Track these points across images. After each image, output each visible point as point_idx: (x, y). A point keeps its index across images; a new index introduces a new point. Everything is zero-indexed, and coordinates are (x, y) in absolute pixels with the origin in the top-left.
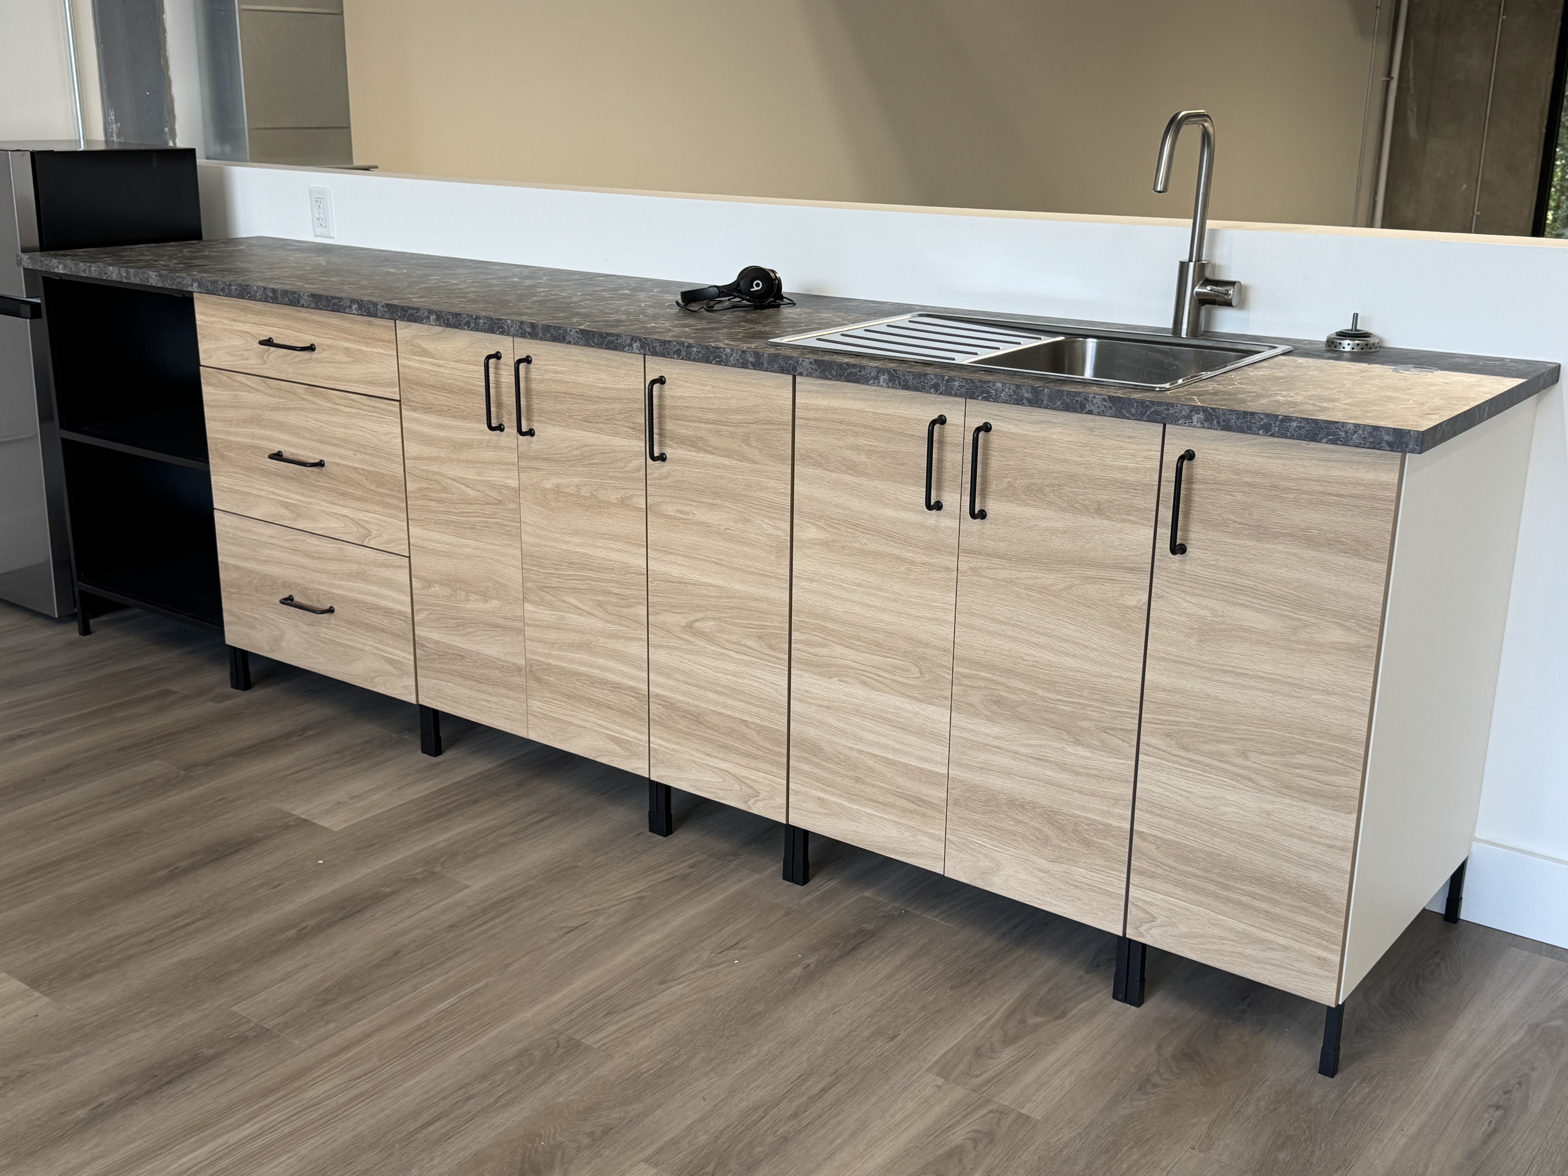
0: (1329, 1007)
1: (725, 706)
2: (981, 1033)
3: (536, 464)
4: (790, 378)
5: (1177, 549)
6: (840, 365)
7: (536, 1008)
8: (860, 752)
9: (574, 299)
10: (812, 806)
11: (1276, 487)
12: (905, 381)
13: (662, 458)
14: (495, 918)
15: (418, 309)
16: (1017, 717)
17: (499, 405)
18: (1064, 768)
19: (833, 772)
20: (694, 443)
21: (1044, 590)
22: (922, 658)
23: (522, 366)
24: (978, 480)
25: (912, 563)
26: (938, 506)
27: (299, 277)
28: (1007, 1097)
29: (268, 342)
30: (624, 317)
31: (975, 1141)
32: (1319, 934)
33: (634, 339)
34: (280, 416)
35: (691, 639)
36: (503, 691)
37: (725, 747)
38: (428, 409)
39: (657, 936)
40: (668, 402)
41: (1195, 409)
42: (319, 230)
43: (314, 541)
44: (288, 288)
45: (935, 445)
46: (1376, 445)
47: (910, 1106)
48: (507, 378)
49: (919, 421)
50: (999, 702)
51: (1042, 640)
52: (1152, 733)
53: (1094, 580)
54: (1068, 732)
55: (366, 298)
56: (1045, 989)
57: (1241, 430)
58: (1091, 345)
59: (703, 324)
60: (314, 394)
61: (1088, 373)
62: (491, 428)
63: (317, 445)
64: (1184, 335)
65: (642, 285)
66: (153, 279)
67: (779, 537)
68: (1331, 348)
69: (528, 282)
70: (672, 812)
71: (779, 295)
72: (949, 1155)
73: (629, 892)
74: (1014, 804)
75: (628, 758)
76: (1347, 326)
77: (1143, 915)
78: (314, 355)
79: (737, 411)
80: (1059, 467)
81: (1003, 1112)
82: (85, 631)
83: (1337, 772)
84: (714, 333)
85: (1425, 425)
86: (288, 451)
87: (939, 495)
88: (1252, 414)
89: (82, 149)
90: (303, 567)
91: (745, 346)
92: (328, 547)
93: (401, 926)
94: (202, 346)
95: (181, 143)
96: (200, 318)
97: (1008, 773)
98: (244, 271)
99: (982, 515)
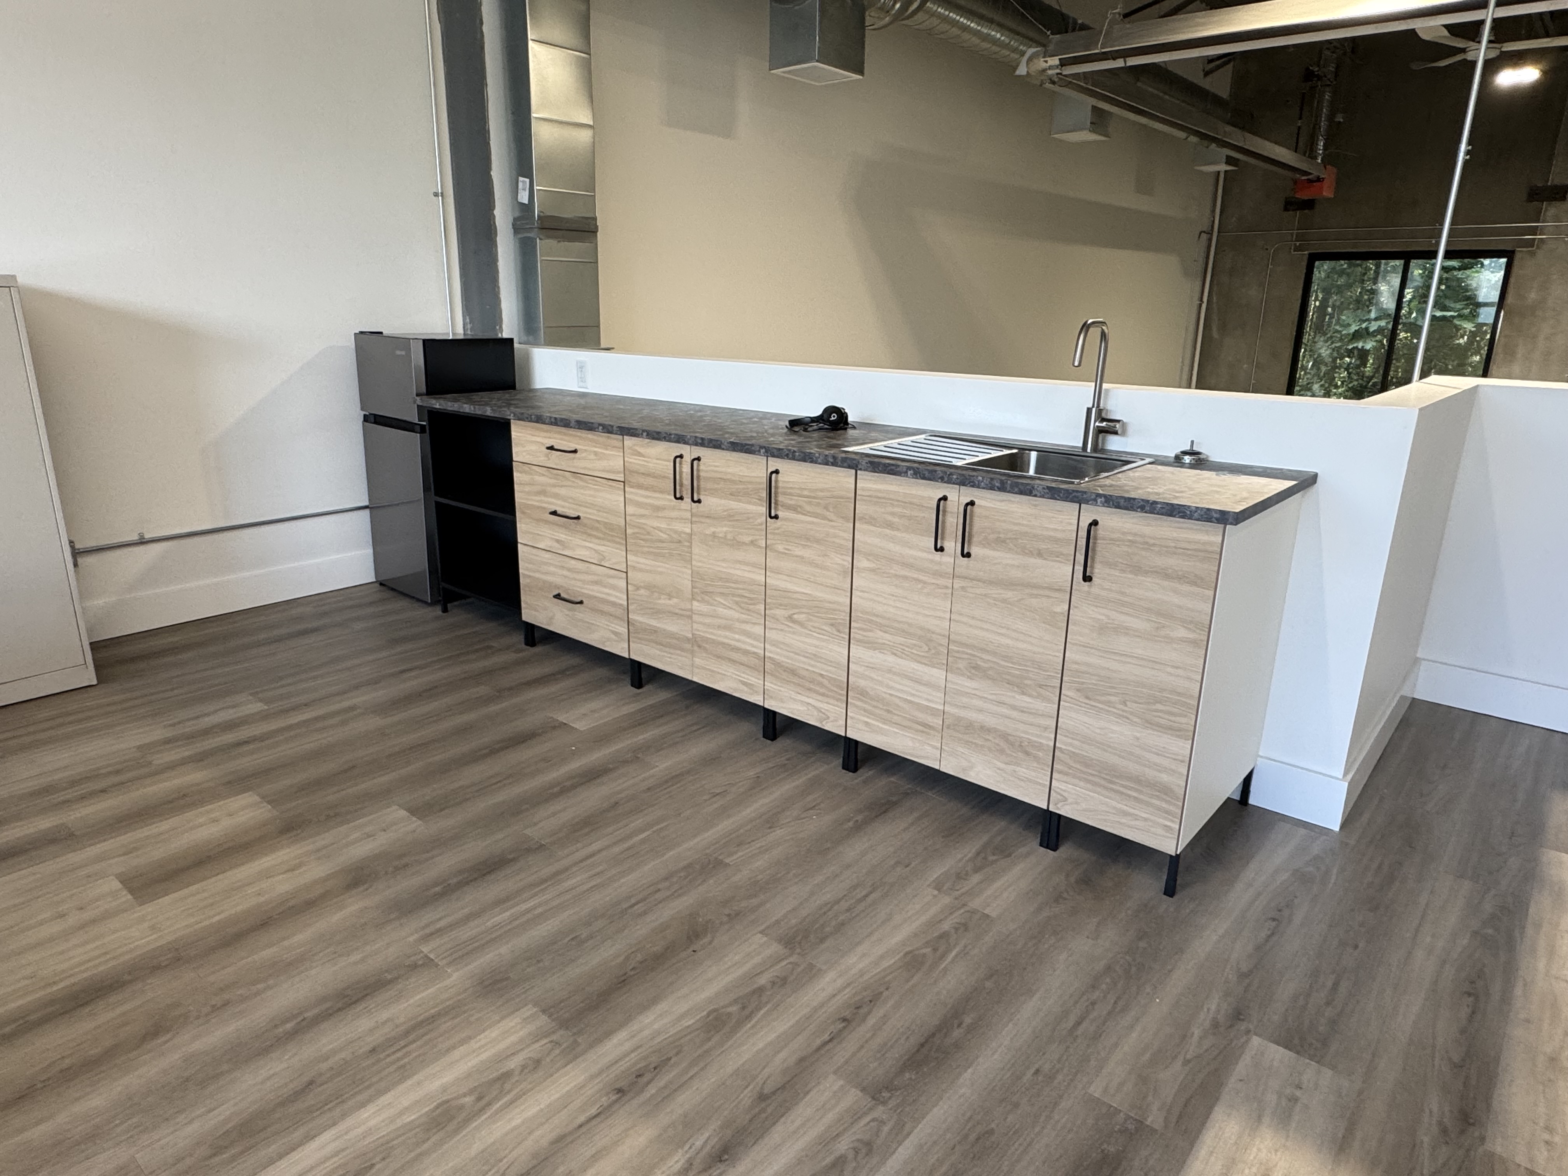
0: (1171, 856)
1: (810, 665)
2: (960, 865)
3: (703, 520)
4: (854, 471)
5: (1087, 578)
6: (884, 464)
7: (696, 841)
8: (891, 695)
9: (727, 424)
10: (860, 726)
11: (1147, 543)
12: (924, 475)
13: (776, 517)
14: (673, 785)
15: (636, 429)
16: (989, 678)
17: (681, 485)
18: (1014, 708)
19: (874, 707)
20: (794, 509)
21: (1004, 601)
22: (931, 640)
23: (695, 462)
24: (967, 534)
25: (925, 583)
26: (942, 549)
27: (571, 411)
28: (976, 903)
29: (551, 448)
30: (755, 435)
31: (956, 929)
32: (1167, 812)
33: (761, 447)
34: (556, 490)
35: (791, 624)
36: (679, 652)
37: (810, 689)
38: (640, 486)
39: (767, 801)
40: (780, 484)
41: (1099, 495)
42: (581, 384)
43: (573, 562)
44: (563, 417)
45: (941, 513)
46: (1209, 520)
47: (918, 907)
48: (686, 469)
49: (931, 498)
50: (976, 668)
51: (1003, 631)
52: (1069, 689)
53: (1036, 596)
54: (1018, 687)
55: (607, 423)
56: (999, 838)
57: (1126, 508)
58: (1034, 455)
59: (801, 439)
60: (576, 478)
61: (1032, 472)
62: (676, 498)
63: (575, 507)
64: (1089, 450)
65: (765, 416)
66: (489, 412)
67: (844, 566)
68: (1178, 460)
69: (699, 414)
70: (777, 726)
71: (846, 422)
72: (941, 937)
73: (751, 773)
74: (985, 729)
75: (752, 694)
76: (1187, 448)
77: (1059, 797)
78: (577, 455)
79: (822, 490)
80: (1016, 528)
81: (974, 912)
82: (445, 610)
83: (1180, 715)
84: (807, 444)
85: (1238, 508)
86: (560, 510)
87: (942, 543)
88: (1134, 499)
89: (451, 338)
90: (566, 577)
91: (827, 452)
92: (580, 566)
93: (619, 788)
94: (515, 450)
95: (505, 335)
96: (514, 434)
97: (981, 711)
98: (540, 407)
99: (968, 555)
